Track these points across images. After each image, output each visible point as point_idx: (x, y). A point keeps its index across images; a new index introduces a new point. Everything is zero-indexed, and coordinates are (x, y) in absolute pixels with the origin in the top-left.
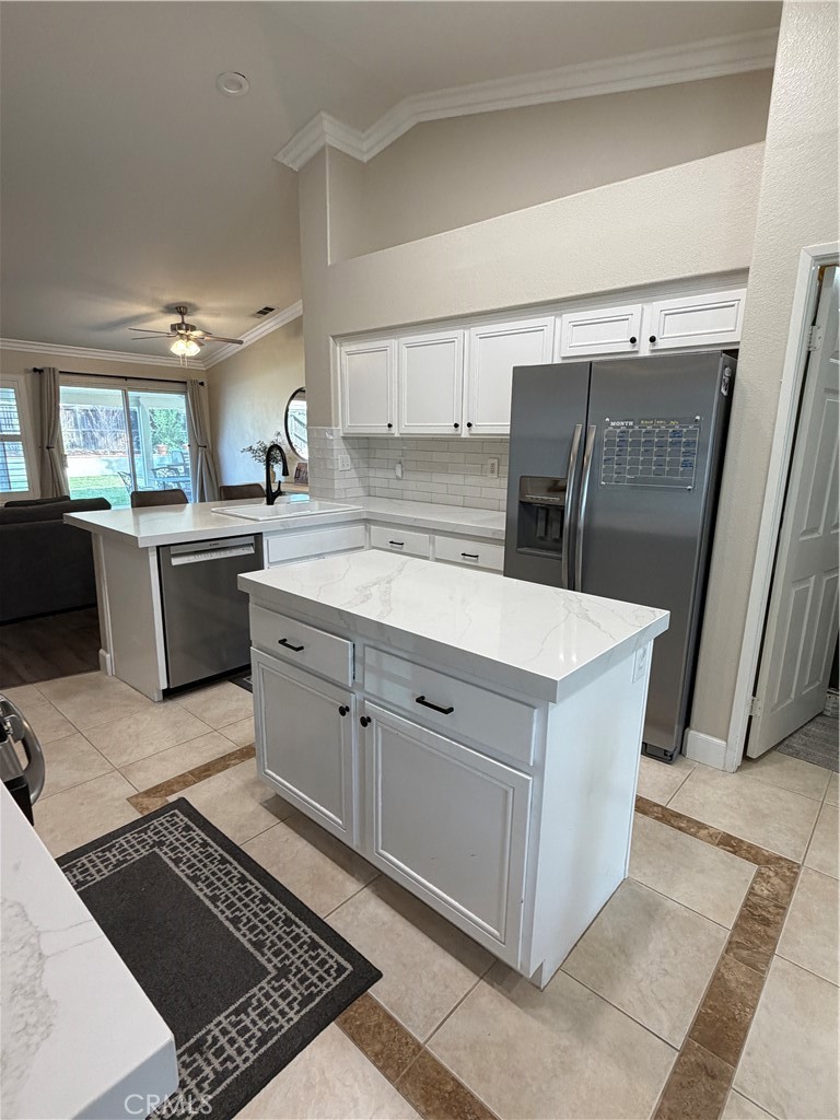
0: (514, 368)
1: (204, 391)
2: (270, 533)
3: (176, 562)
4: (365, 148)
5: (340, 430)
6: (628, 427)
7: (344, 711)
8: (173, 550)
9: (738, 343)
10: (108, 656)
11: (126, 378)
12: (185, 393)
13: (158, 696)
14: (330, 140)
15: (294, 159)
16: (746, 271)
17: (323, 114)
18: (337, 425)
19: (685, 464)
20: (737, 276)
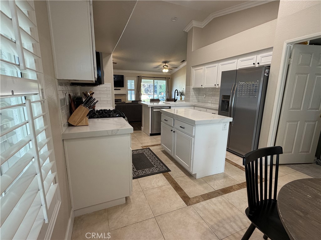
0: (222, 72)
1: (170, 79)
2: (173, 107)
3: (154, 110)
4: (202, 25)
5: (192, 87)
6: (244, 83)
7: (171, 131)
8: (154, 108)
9: (270, 64)
10: (142, 128)
11: (154, 77)
12: (166, 80)
13: (149, 135)
14: (194, 25)
15: (187, 30)
16: (273, 47)
17: (193, 21)
18: (191, 86)
19: (255, 91)
20: (271, 49)
